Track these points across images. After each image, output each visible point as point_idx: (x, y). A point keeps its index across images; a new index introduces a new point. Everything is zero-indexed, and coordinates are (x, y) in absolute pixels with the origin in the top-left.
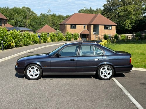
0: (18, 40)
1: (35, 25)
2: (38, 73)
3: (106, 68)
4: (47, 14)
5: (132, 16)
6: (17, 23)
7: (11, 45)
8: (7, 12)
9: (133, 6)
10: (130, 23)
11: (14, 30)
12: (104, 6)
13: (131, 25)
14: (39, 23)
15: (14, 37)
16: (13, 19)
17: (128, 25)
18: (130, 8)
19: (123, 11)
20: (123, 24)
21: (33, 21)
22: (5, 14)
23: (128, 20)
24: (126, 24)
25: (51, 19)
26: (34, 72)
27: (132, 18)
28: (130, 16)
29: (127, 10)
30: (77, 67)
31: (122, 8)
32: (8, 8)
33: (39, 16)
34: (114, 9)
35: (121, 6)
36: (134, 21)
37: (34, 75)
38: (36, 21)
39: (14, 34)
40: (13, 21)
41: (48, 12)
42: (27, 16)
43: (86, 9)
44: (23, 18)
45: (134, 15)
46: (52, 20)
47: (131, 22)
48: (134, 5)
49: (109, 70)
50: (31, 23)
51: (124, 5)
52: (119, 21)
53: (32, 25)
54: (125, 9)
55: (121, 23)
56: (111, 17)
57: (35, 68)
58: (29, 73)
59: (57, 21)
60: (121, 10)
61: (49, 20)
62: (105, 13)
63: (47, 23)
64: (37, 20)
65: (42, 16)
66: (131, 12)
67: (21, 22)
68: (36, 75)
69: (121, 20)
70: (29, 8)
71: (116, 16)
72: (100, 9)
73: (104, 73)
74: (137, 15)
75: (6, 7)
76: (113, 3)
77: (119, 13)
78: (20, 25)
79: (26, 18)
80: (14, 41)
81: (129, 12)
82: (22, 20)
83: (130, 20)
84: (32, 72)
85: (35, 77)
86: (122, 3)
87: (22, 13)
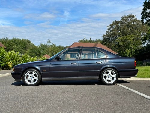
0: (17, 61)
2: (37, 78)
3: (110, 72)
4: (47, 45)
5: (132, 46)
7: (8, 66)
8: (6, 43)
9: (132, 36)
10: (130, 53)
11: (12, 51)
12: (104, 36)
13: (132, 55)
14: (38, 53)
15: (13, 58)
17: (128, 54)
18: (130, 38)
19: (123, 41)
20: (123, 54)
21: (33, 51)
23: (128, 50)
24: (126, 53)
25: (50, 50)
26: (32, 77)
27: (132, 47)
28: (130, 46)
29: (126, 40)
30: (79, 71)
31: (122, 38)
32: (7, 39)
33: (39, 46)
34: (113, 40)
35: (120, 37)
36: (134, 51)
37: (32, 81)
38: (35, 52)
39: (12, 55)
41: (48, 43)
42: (26, 46)
43: (86, 39)
44: (23, 49)
45: (134, 44)
46: (52, 50)
47: (131, 51)
48: (134, 35)
49: (113, 74)
50: (30, 53)
51: (123, 35)
52: (119, 51)
53: (32, 55)
54: (125, 39)
55: (121, 53)
56: (111, 47)
57: (34, 73)
58: (27, 78)
59: (56, 51)
60: (121, 40)
61: (48, 50)
62: (105, 43)
63: (47, 54)
64: (36, 50)
65: (41, 47)
66: (130, 42)
68: (35, 80)
69: (121, 50)
70: (29, 41)
71: (115, 46)
72: (99, 40)
73: (107, 77)
74: (137, 45)
75: (6, 38)
76: (112, 34)
77: (118, 43)
79: (25, 49)
80: (12, 62)
81: (128, 42)
82: (21, 51)
83: (130, 50)
84: (29, 77)
85: (33, 83)
86: (121, 33)
87: (21, 44)
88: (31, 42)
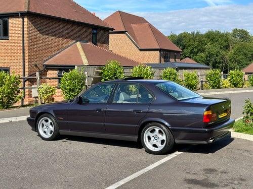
1: (242, 59)
3: (157, 131)
6: (209, 57)
16: (203, 51)
21: (239, 52)
22: (192, 43)
26: (47, 127)
30: (106, 124)
32: (198, 33)
37: (47, 132)
38: (244, 53)
40: (202, 54)
44: (221, 48)
49: (163, 135)
50: (235, 56)
53: (237, 59)
57: (49, 121)
64: (247, 50)
67: (217, 56)
68: (51, 132)
75: (196, 32)
78: (215, 60)
79: (227, 48)
82: (218, 52)
84: (44, 127)
85: (48, 136)
87: (220, 40)
88: (250, 34)
